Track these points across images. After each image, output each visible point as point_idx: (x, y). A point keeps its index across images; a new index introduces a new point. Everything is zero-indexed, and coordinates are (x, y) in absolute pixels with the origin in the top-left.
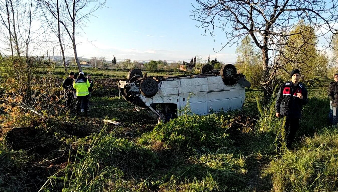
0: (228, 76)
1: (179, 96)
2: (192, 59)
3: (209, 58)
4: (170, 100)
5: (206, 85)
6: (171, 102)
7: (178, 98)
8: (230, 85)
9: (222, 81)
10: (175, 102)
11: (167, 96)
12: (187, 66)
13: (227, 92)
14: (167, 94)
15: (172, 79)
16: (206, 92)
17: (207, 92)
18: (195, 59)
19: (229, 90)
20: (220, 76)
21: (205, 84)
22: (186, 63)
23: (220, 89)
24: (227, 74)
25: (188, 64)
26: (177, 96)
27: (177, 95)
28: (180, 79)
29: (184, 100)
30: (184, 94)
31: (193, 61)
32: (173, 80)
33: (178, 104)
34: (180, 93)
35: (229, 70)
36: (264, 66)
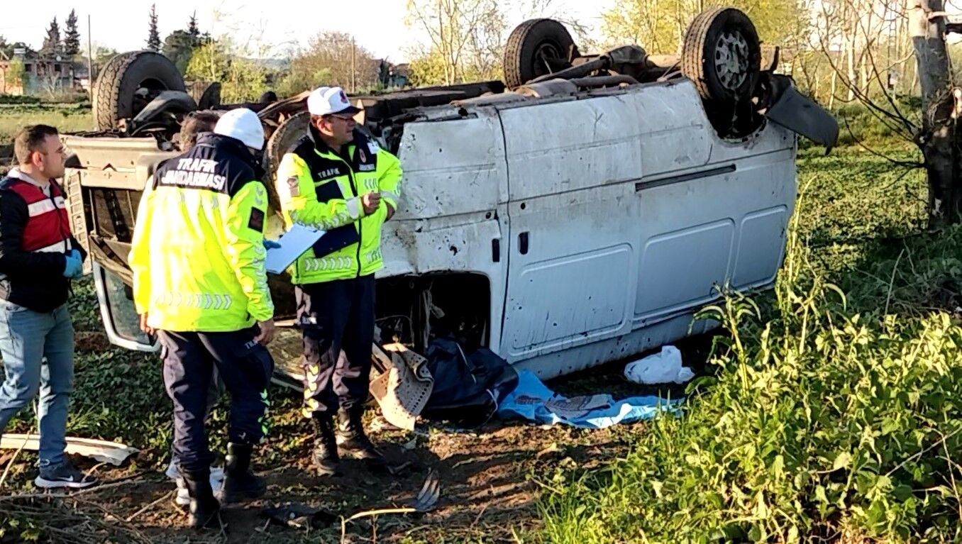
0: (724, 78)
1: (496, 217)
2: (54, 27)
3: (154, 19)
4: (454, 249)
5: (630, 138)
6: (459, 264)
7: (497, 236)
8: (737, 136)
9: (701, 116)
10: (480, 262)
11: (434, 225)
12: (28, 67)
13: (722, 176)
14: (434, 214)
15: (456, 112)
16: (632, 186)
17: (639, 186)
18: (72, 22)
19: (733, 167)
20: (688, 85)
21: (624, 134)
22: (18, 46)
23: (693, 164)
24: (719, 67)
25: (29, 54)
26: (488, 222)
27: (488, 217)
28: (498, 111)
29: (524, 248)
30: (523, 206)
31: (63, 36)
32: (463, 113)
33: (494, 272)
34: (505, 198)
35: (730, 46)
36: (921, 12)
